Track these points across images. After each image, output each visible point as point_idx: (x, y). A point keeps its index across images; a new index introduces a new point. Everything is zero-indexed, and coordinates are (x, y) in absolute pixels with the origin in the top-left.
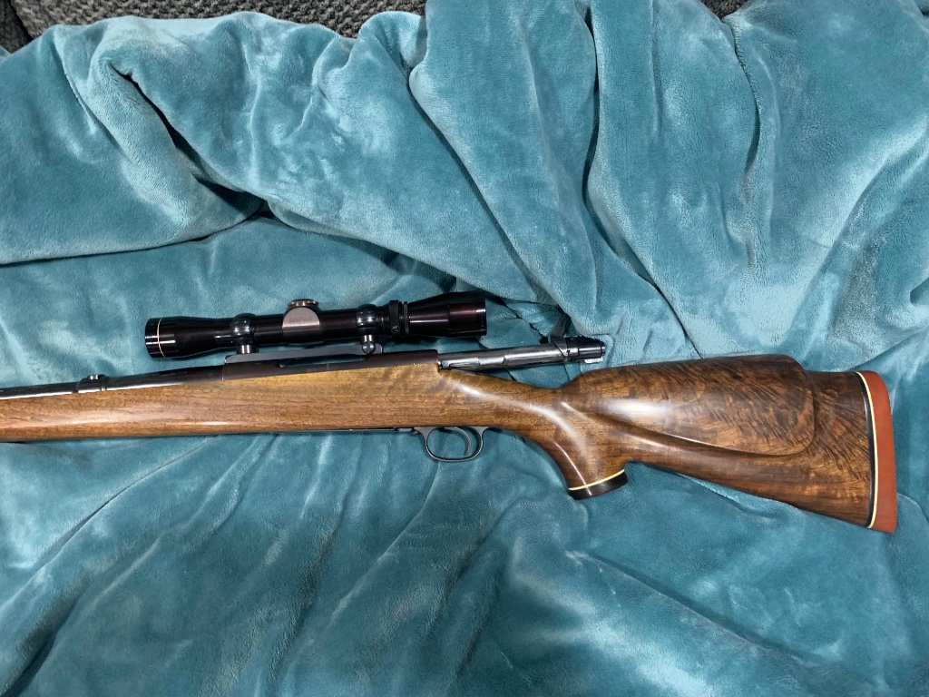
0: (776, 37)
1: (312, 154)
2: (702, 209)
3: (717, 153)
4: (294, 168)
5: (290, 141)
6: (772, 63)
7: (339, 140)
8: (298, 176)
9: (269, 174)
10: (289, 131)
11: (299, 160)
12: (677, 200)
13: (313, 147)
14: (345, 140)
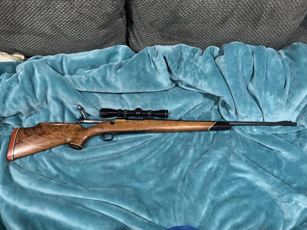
0: (291, 61)
1: (194, 73)
2: (273, 96)
3: (277, 84)
4: (190, 75)
5: (190, 70)
6: (290, 67)
7: (199, 70)
8: (190, 77)
9: (185, 76)
10: (190, 68)
11: (191, 73)
12: (268, 93)
13: (194, 71)
14: (201, 70)
